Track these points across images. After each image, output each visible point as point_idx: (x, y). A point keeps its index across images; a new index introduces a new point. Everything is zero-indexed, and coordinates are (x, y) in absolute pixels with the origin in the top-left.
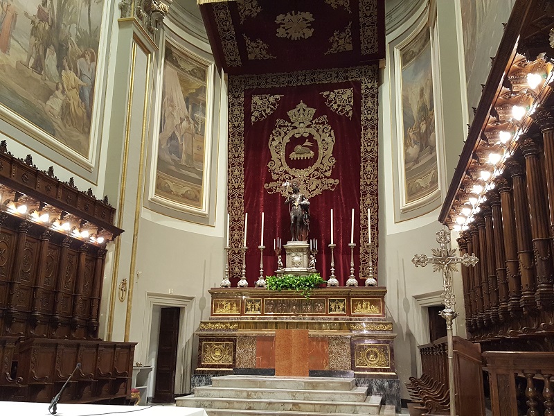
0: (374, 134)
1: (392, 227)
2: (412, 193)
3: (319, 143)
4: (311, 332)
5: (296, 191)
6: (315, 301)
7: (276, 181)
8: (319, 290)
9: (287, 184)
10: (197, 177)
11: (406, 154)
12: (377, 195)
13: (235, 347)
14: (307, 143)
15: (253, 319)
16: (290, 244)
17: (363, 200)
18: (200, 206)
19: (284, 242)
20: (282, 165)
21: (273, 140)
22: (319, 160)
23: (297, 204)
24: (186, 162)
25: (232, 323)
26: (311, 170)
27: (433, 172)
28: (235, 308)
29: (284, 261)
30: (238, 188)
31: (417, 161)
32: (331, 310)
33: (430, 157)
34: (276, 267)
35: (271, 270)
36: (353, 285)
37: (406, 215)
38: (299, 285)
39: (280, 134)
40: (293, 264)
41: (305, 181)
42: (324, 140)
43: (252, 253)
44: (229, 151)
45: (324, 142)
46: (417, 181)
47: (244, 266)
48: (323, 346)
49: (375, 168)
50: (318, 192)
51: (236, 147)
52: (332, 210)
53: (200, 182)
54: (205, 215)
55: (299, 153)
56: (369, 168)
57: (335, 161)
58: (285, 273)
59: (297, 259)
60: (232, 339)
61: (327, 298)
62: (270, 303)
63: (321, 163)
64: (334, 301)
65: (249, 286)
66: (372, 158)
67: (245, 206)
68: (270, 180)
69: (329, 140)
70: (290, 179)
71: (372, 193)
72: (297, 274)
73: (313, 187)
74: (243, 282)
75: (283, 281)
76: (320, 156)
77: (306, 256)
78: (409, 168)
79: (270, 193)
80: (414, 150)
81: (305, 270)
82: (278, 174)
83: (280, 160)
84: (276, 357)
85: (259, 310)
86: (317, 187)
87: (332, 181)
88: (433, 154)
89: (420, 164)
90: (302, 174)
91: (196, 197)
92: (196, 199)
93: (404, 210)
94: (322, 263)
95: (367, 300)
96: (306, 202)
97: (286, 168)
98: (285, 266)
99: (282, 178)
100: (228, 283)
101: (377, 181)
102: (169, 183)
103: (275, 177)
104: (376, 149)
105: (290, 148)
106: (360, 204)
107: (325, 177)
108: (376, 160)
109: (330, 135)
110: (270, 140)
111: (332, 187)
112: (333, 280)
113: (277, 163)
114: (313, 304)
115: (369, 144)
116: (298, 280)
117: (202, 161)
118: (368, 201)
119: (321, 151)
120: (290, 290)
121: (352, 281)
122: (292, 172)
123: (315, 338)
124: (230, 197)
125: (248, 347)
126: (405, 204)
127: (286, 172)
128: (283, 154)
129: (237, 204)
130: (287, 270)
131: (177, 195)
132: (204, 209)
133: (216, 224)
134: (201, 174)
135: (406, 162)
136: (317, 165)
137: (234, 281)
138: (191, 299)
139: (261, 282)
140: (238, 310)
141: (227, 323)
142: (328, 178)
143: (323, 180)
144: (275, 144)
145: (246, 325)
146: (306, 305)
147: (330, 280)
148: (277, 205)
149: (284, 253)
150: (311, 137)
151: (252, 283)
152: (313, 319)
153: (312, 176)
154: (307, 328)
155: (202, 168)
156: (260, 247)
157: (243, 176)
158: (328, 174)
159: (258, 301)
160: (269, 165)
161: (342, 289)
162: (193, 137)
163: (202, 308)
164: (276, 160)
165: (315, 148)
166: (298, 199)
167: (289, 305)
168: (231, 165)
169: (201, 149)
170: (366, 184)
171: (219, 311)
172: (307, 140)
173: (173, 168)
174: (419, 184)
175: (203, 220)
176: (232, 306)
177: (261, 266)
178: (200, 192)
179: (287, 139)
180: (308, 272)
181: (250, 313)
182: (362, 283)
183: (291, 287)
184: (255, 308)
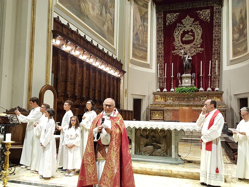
0: (219, 28)
1: (226, 67)
2: (235, 54)
3: (195, 33)
4: (193, 108)
5: (186, 54)
6: (194, 97)
7: (177, 50)
8: (196, 93)
9: (182, 51)
10: (145, 49)
11: (233, 37)
12: (220, 55)
13: (164, 113)
14: (190, 33)
15: (170, 103)
16: (184, 75)
17: (214, 57)
18: (147, 61)
19: (181, 75)
20: (179, 43)
21: (176, 32)
22: (195, 41)
23: (187, 59)
24: (142, 43)
25: (162, 105)
26: (192, 45)
27: (245, 45)
28: (163, 99)
29: (181, 82)
30: (161, 53)
31: (238, 40)
32: (201, 100)
33: (244, 39)
34: (178, 84)
35: (177, 85)
36: (210, 91)
37: (232, 62)
38: (188, 91)
39: (178, 30)
40: (185, 83)
41: (189, 49)
42: (197, 32)
43: (168, 80)
44: (157, 38)
45: (197, 33)
46: (238, 49)
47: (165, 84)
48: (198, 113)
49: (219, 43)
50: (194, 54)
51: (160, 36)
52: (201, 61)
53: (146, 51)
54: (149, 64)
55: (187, 38)
56: (217, 43)
57: (202, 41)
58: (182, 86)
59: (187, 81)
60: (163, 111)
61: (199, 95)
62: (176, 98)
63: (196, 42)
64: (202, 97)
65: (167, 91)
66: (218, 39)
67: (164, 60)
68: (174, 49)
69: (199, 32)
70: (183, 49)
71: (218, 54)
72: (187, 87)
73: (193, 52)
74: (165, 90)
75: (181, 90)
76: (196, 39)
77: (190, 80)
78: (234, 43)
79: (174, 55)
80: (236, 36)
81: (190, 85)
82: (177, 47)
83: (179, 41)
84: (180, 117)
85: (172, 100)
86: (194, 52)
87: (201, 49)
88: (246, 38)
89: (239, 42)
90: (188, 46)
91: (145, 57)
92: (145, 58)
93: (231, 61)
94: (197, 81)
95: (216, 96)
96: (190, 58)
97: (181, 44)
98: (182, 84)
99: (179, 48)
100: (159, 90)
101: (220, 49)
102: (136, 52)
103: (176, 48)
104: (220, 35)
105: (183, 36)
106: (212, 58)
107: (198, 47)
108: (220, 40)
109: (200, 30)
110: (174, 32)
111: (200, 52)
112: (201, 89)
113: (177, 42)
114: (194, 98)
115: (217, 33)
116: (188, 89)
117: (147, 43)
118: (216, 57)
119: (196, 37)
120: (184, 93)
121: (209, 89)
122: (184, 46)
123: (194, 110)
124: (158, 57)
125: (169, 113)
126: (232, 58)
127: (181, 46)
128: (180, 38)
129: (161, 60)
130: (183, 85)
131: (139, 57)
132: (148, 62)
133: (153, 68)
134: (147, 48)
135: (233, 41)
136: (194, 42)
137: (162, 89)
138: (145, 96)
139: (172, 90)
140: (164, 100)
141: (160, 105)
142: (199, 48)
143: (197, 48)
144: (176, 34)
145: (168, 106)
146: (191, 98)
147: (200, 89)
148: (179, 60)
149: (181, 78)
150: (192, 31)
151: (169, 90)
152: (194, 103)
153: (192, 47)
154: (192, 107)
155: (147, 45)
156: (171, 76)
157: (163, 48)
158: (199, 46)
159: (172, 97)
160: (174, 43)
161: (205, 92)
162: (144, 33)
163: (149, 99)
164: (177, 41)
165: (193, 35)
166: (187, 57)
167: (184, 98)
168: (158, 44)
169: (147, 37)
170: (215, 50)
171: (157, 100)
172: (190, 32)
173: (137, 46)
174: (238, 50)
175: (148, 66)
176: (161, 98)
177: (172, 84)
178: (146, 55)
179: (181, 32)
180: (191, 86)
181: (168, 101)
182: (213, 90)
183: (185, 91)
184: (170, 99)
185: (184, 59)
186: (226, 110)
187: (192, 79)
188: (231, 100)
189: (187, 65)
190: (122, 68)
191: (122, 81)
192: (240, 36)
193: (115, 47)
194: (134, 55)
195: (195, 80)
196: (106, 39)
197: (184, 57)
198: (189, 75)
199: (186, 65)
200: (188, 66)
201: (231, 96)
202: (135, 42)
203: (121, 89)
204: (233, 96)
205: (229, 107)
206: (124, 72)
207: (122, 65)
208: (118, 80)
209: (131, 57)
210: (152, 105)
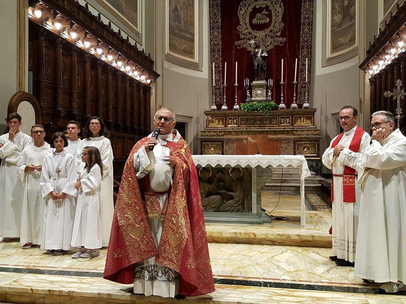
0: (311, 5)
1: (320, 70)
2: (334, 48)
3: (273, 12)
4: (270, 136)
5: (258, 47)
6: (271, 118)
7: (243, 39)
8: (275, 111)
9: (253, 42)
10: (191, 37)
11: (333, 20)
12: (311, 49)
13: (223, 145)
14: (265, 12)
15: (233, 129)
16: (254, 82)
17: (302, 52)
18: (193, 57)
19: (251, 82)
20: (247, 28)
21: (241, 9)
22: (273, 24)
23: (259, 55)
24: (184, 27)
25: (220, 132)
26: (267, 31)
27: (351, 34)
28: (221, 123)
29: (251, 93)
30: (217, 45)
31: (340, 25)
32: (281, 123)
33: (350, 23)
34: (246, 97)
35: (243, 99)
36: (295, 108)
37: (329, 62)
38: (261, 108)
39: (246, 6)
40: (257, 95)
41: (263, 39)
42: (276, 10)
43: (230, 90)
44: (210, 18)
46: (340, 39)
47: (225, 97)
48: (277, 144)
49: (311, 29)
50: (271, 47)
51: (215, 15)
52: (282, 60)
53: (193, 41)
54: (197, 63)
55: (259, 19)
56: (306, 30)
57: (283, 25)
58: (252, 101)
59: (259, 92)
61: (279, 116)
62: (243, 120)
63: (274, 27)
64: (283, 118)
65: (228, 109)
66: (309, 23)
67: (222, 57)
68: (239, 39)
69: (279, 9)
70: (252, 38)
71: (308, 47)
72: (259, 102)
73: (268, 43)
74: (224, 107)
75: (251, 106)
76: (273, 21)
77: (265, 91)
78: (334, 30)
79: (239, 48)
80: (338, 18)
81: (264, 99)
82: (244, 34)
83: (246, 24)
84: (248, 151)
85: (236, 124)
86: (271, 43)
87: (281, 39)
88: (353, 21)
89: (342, 28)
90: (260, 34)
91: (191, 51)
92: (191, 53)
93: (328, 59)
94: (276, 92)
95: (304, 117)
96: (265, 54)
97: (250, 30)
98: (251, 97)
99: (247, 37)
100: (215, 107)
101: (312, 39)
102: (175, 41)
103: (242, 37)
104: (311, 16)
105: (252, 16)
106: (299, 55)
108: (311, 24)
109: (280, 6)
110: (239, 9)
111: (281, 44)
112: (282, 105)
113: (244, 27)
114: (270, 120)
115: (307, 12)
116: (261, 106)
117: (193, 25)
118: (305, 53)
119: (274, 18)
120: (256, 111)
121: (294, 105)
122: (254, 33)
123: (272, 140)
124: (212, 51)
125: (231, 145)
126: (329, 55)
127: (250, 33)
128: (247, 20)
129: (216, 56)
130: (253, 99)
131: (180, 50)
132: (196, 60)
133: (203, 69)
134: (193, 35)
135: (332, 26)
136: (271, 28)
137: (219, 106)
138: (191, 117)
139: (236, 107)
140: (223, 124)
141: (217, 132)
142: (278, 37)
143: (275, 38)
144: (242, 12)
145: (230, 133)
146: (266, 120)
147: (280, 105)
148: (246, 57)
149: (251, 88)
150: (267, 8)
151: (230, 107)
152: (270, 129)
153: (267, 36)
154: (267, 134)
155: (194, 31)
156: (235, 85)
157: (220, 36)
158: (279, 34)
159: (235, 119)
160: (238, 28)
161: (288, 110)
162: (187, 8)
163: (198, 123)
164: (243, 24)
165: (269, 16)
166: (260, 52)
167: (255, 121)
168: (212, 28)
169: (193, 16)
170: (304, 41)
171: (211, 125)
172: (264, 10)
173: (177, 31)
174: (341, 42)
175: (196, 67)
176: (219, 121)
177: (236, 97)
178: (193, 47)
179: (250, 9)
180: (266, 100)
181: (229, 126)
182: (300, 106)
183: (257, 109)
184: (233, 122)
185: (254, 55)
186: (319, 138)
187: (267, 88)
188: (326, 122)
189: (260, 66)
190: (152, 67)
191: (153, 91)
192: (343, 18)
193: (139, 30)
194: (172, 47)
195: (272, 91)
196: (123, 14)
197: (254, 52)
198: (263, 82)
199: (258, 65)
200: (262, 68)
201: (326, 117)
202: (173, 24)
203: (151, 104)
204: (330, 116)
205: (324, 134)
206: (157, 76)
207: (152, 62)
208: (146, 89)
209: (167, 50)
210: (204, 132)
